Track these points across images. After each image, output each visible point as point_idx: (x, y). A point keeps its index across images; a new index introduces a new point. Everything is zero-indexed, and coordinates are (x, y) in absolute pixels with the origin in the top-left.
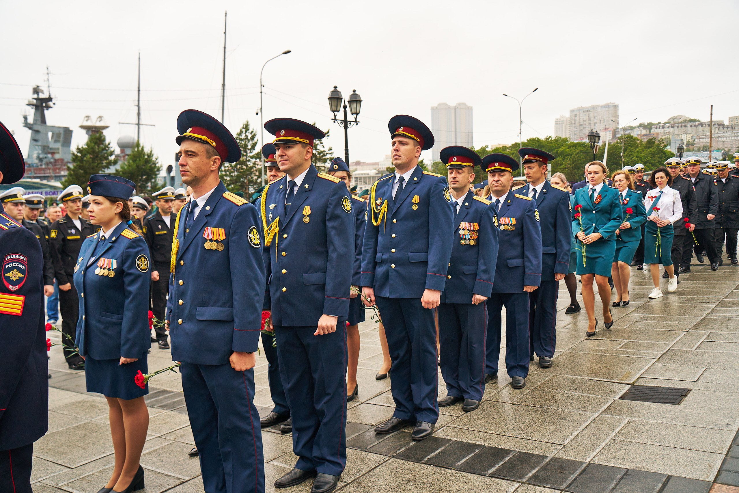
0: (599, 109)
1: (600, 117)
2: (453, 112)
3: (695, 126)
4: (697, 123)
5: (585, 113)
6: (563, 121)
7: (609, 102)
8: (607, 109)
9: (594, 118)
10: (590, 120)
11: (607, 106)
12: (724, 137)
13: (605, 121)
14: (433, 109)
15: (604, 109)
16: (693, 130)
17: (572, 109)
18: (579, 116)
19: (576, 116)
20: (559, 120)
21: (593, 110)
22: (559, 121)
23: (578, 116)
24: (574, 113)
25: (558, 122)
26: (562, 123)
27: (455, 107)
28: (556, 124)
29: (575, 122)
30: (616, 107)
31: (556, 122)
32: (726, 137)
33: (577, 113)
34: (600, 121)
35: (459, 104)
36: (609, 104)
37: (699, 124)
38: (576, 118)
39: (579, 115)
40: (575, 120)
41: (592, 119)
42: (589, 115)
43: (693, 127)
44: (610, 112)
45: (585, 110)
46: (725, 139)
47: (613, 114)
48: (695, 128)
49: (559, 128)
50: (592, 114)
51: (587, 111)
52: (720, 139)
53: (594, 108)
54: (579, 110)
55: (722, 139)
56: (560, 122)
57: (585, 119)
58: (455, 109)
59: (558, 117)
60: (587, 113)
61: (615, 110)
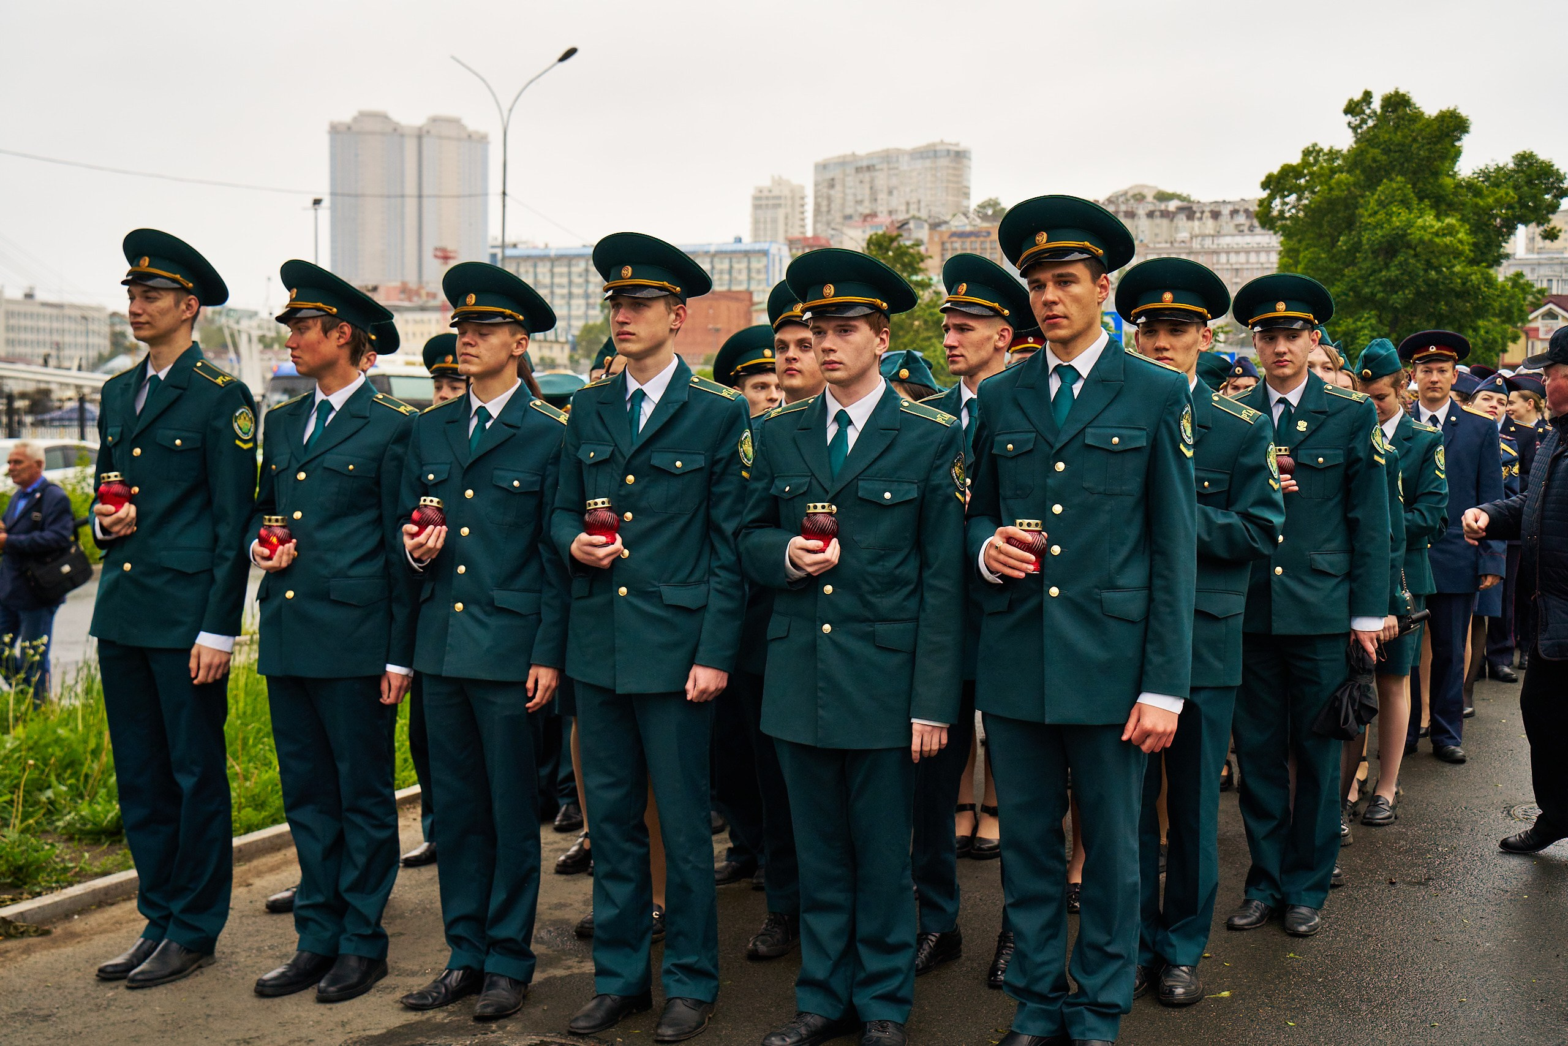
0: (904, 165)
1: (908, 190)
2: (411, 146)
3: (1165, 214)
4: (1172, 205)
5: (861, 176)
6: (779, 198)
7: (937, 140)
8: (928, 163)
9: (890, 193)
10: (876, 200)
11: (930, 153)
12: (1237, 252)
13: (923, 204)
14: (335, 130)
15: (919, 164)
16: (1157, 231)
17: (820, 158)
18: (844, 186)
19: (832, 184)
20: (765, 194)
21: (885, 166)
22: (767, 198)
23: (838, 187)
24: (829, 175)
25: (764, 202)
26: (777, 206)
27: (420, 129)
28: (757, 207)
29: (829, 205)
30: (959, 156)
31: (756, 198)
32: (1248, 252)
33: (837, 173)
34: (908, 204)
35: (435, 120)
36: (934, 145)
37: (1180, 209)
38: (832, 192)
39: (844, 180)
40: (829, 199)
41: (882, 196)
42: (872, 180)
43: (1158, 221)
44: (939, 174)
45: (860, 164)
46: (1242, 258)
47: (948, 181)
48: (1165, 222)
49: (765, 222)
50: (881, 180)
51: (865, 168)
52: (1223, 258)
53: (889, 158)
54: (842, 163)
55: (1233, 258)
56: (771, 202)
57: (859, 198)
58: (420, 136)
59: (766, 183)
60: (866, 176)
61: (955, 169)
